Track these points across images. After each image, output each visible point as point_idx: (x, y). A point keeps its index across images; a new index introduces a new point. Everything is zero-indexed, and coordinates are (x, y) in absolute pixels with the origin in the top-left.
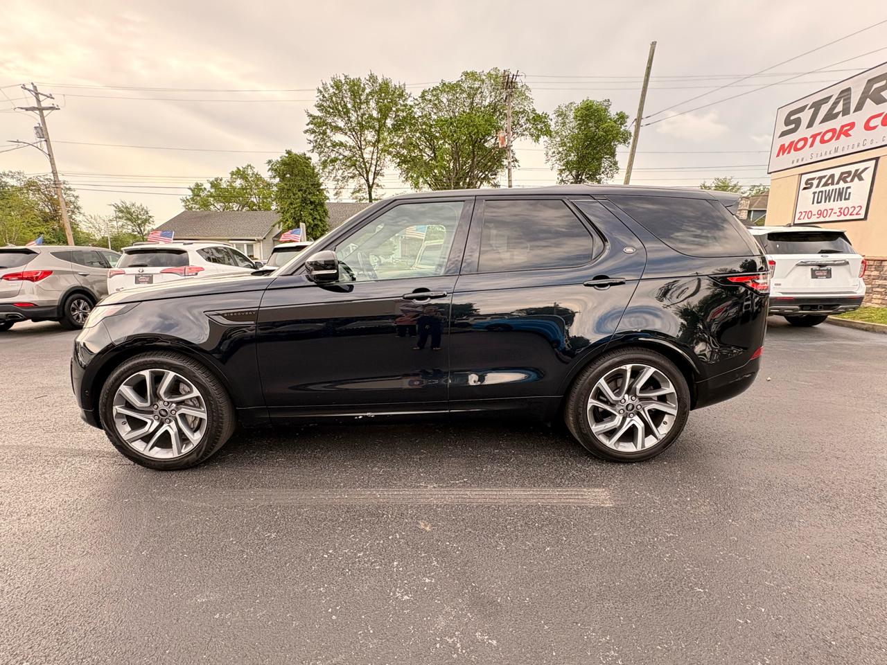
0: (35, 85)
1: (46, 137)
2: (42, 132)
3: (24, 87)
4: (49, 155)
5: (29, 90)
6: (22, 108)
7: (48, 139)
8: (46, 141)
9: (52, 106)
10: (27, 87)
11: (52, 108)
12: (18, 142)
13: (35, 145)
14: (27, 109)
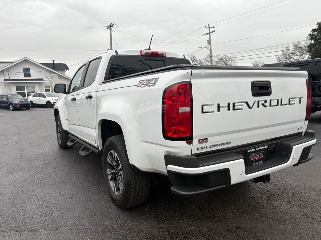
0: (209, 24)
1: (210, 43)
2: (209, 42)
3: (205, 27)
4: (210, 50)
5: (207, 27)
6: (205, 34)
7: (211, 44)
8: (210, 45)
9: (212, 31)
10: (206, 26)
11: (213, 32)
12: (201, 47)
13: (207, 47)
14: (206, 34)
